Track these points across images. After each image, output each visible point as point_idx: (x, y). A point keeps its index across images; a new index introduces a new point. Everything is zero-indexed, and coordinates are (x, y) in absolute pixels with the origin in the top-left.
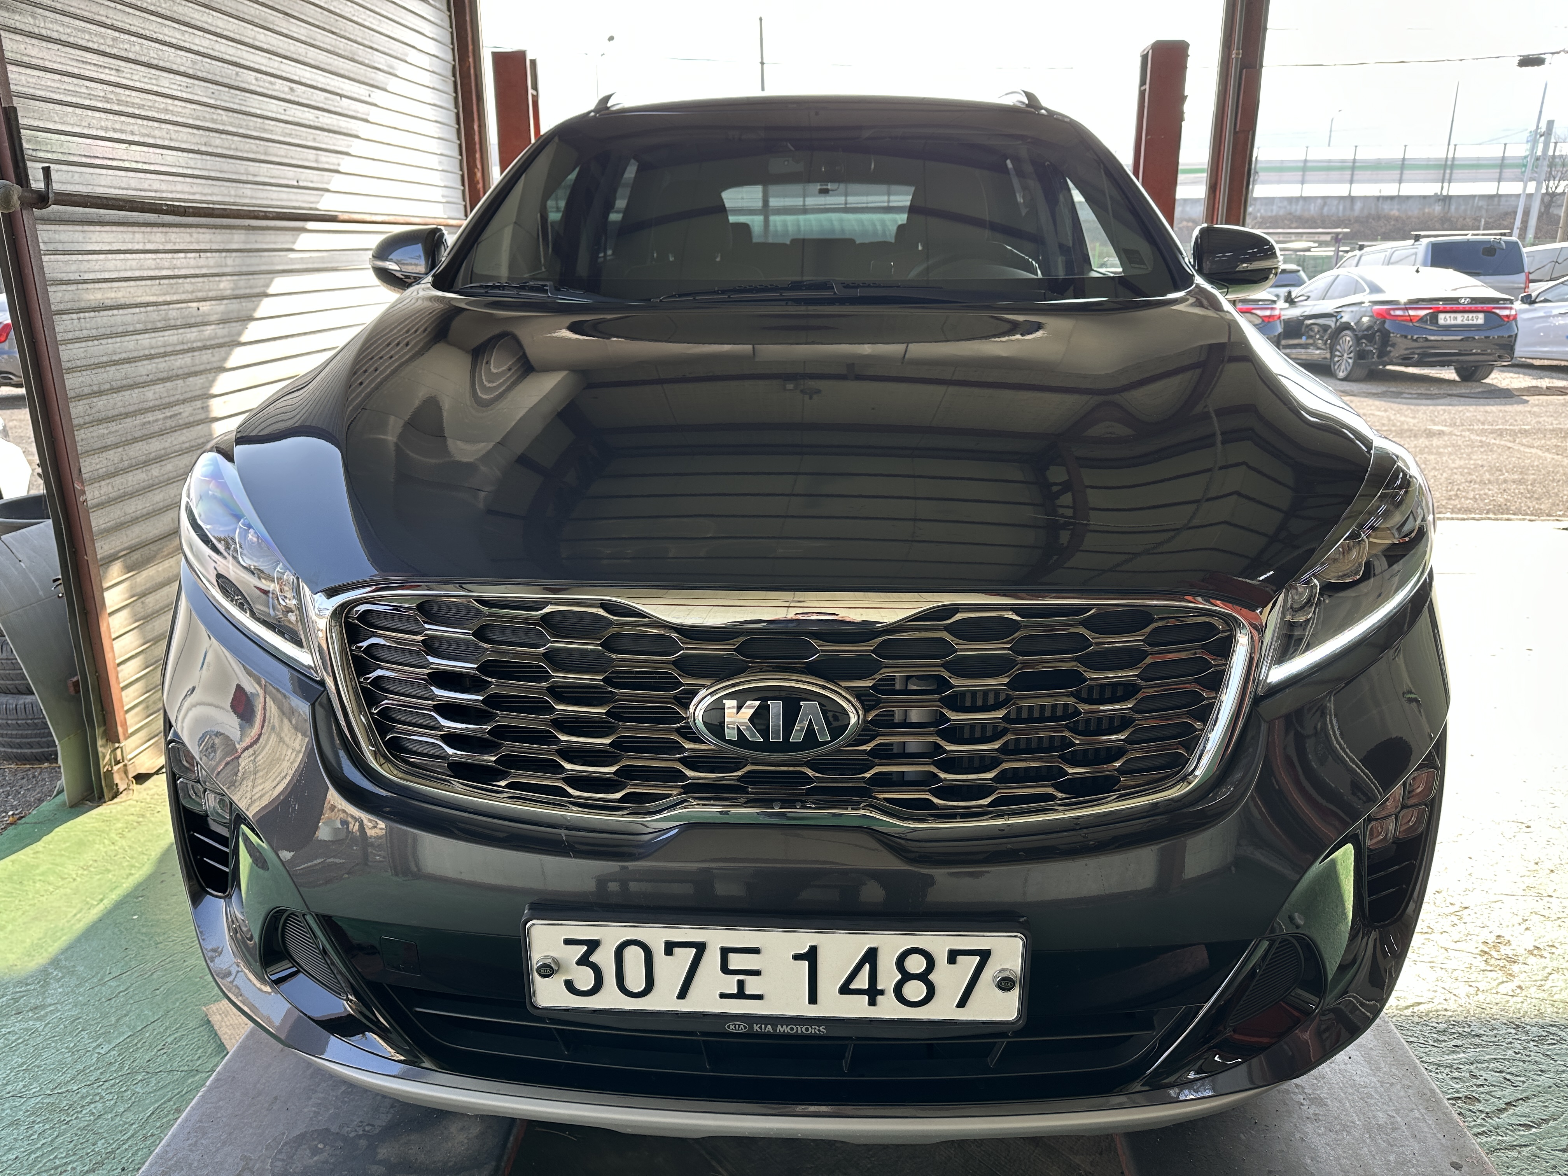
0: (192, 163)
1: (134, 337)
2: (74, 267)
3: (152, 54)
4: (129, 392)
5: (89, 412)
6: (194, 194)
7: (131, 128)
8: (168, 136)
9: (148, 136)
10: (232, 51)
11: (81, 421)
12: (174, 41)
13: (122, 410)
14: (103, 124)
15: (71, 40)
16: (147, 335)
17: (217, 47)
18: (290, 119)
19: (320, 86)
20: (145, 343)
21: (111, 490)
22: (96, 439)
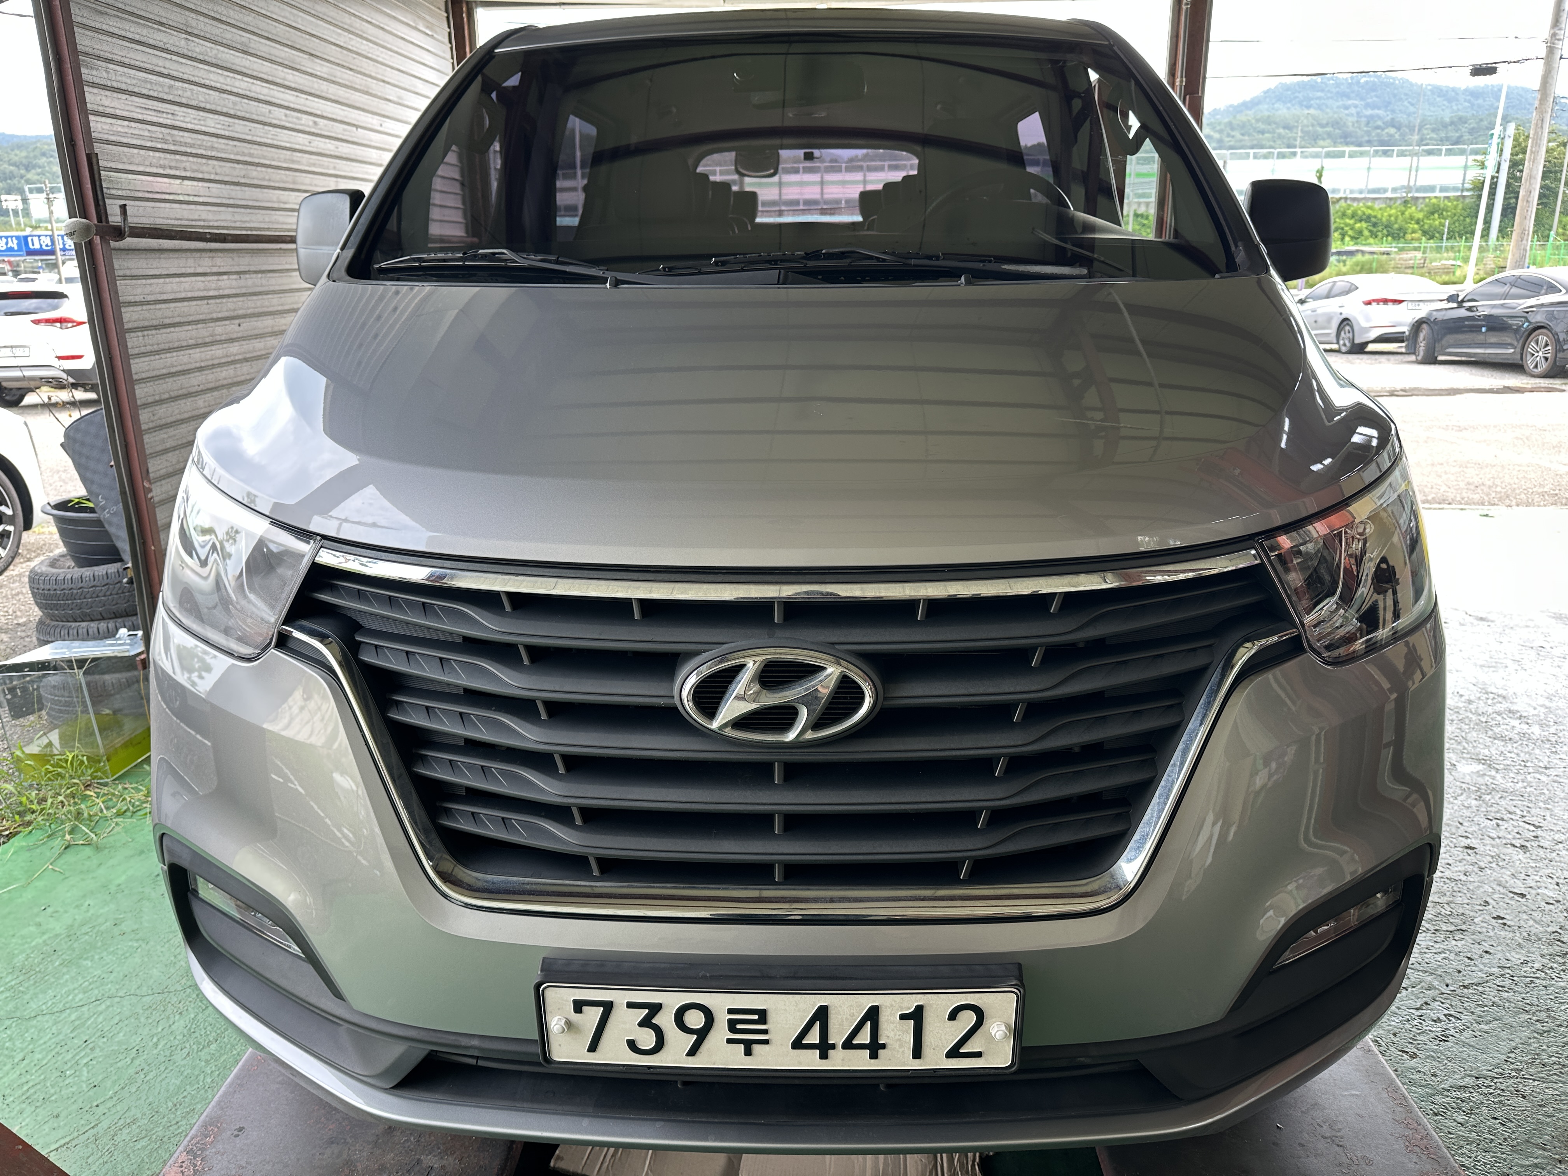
0: (233, 194)
1: (187, 352)
2: (139, 291)
3: (201, 98)
4: (184, 401)
5: (152, 419)
6: (235, 222)
7: (184, 164)
8: (213, 171)
9: (197, 171)
10: (265, 91)
11: (147, 427)
12: (218, 85)
13: (179, 417)
14: (162, 162)
15: (136, 90)
16: (198, 350)
17: (253, 88)
18: (314, 150)
19: (339, 118)
20: (197, 356)
21: (170, 488)
22: (159, 443)
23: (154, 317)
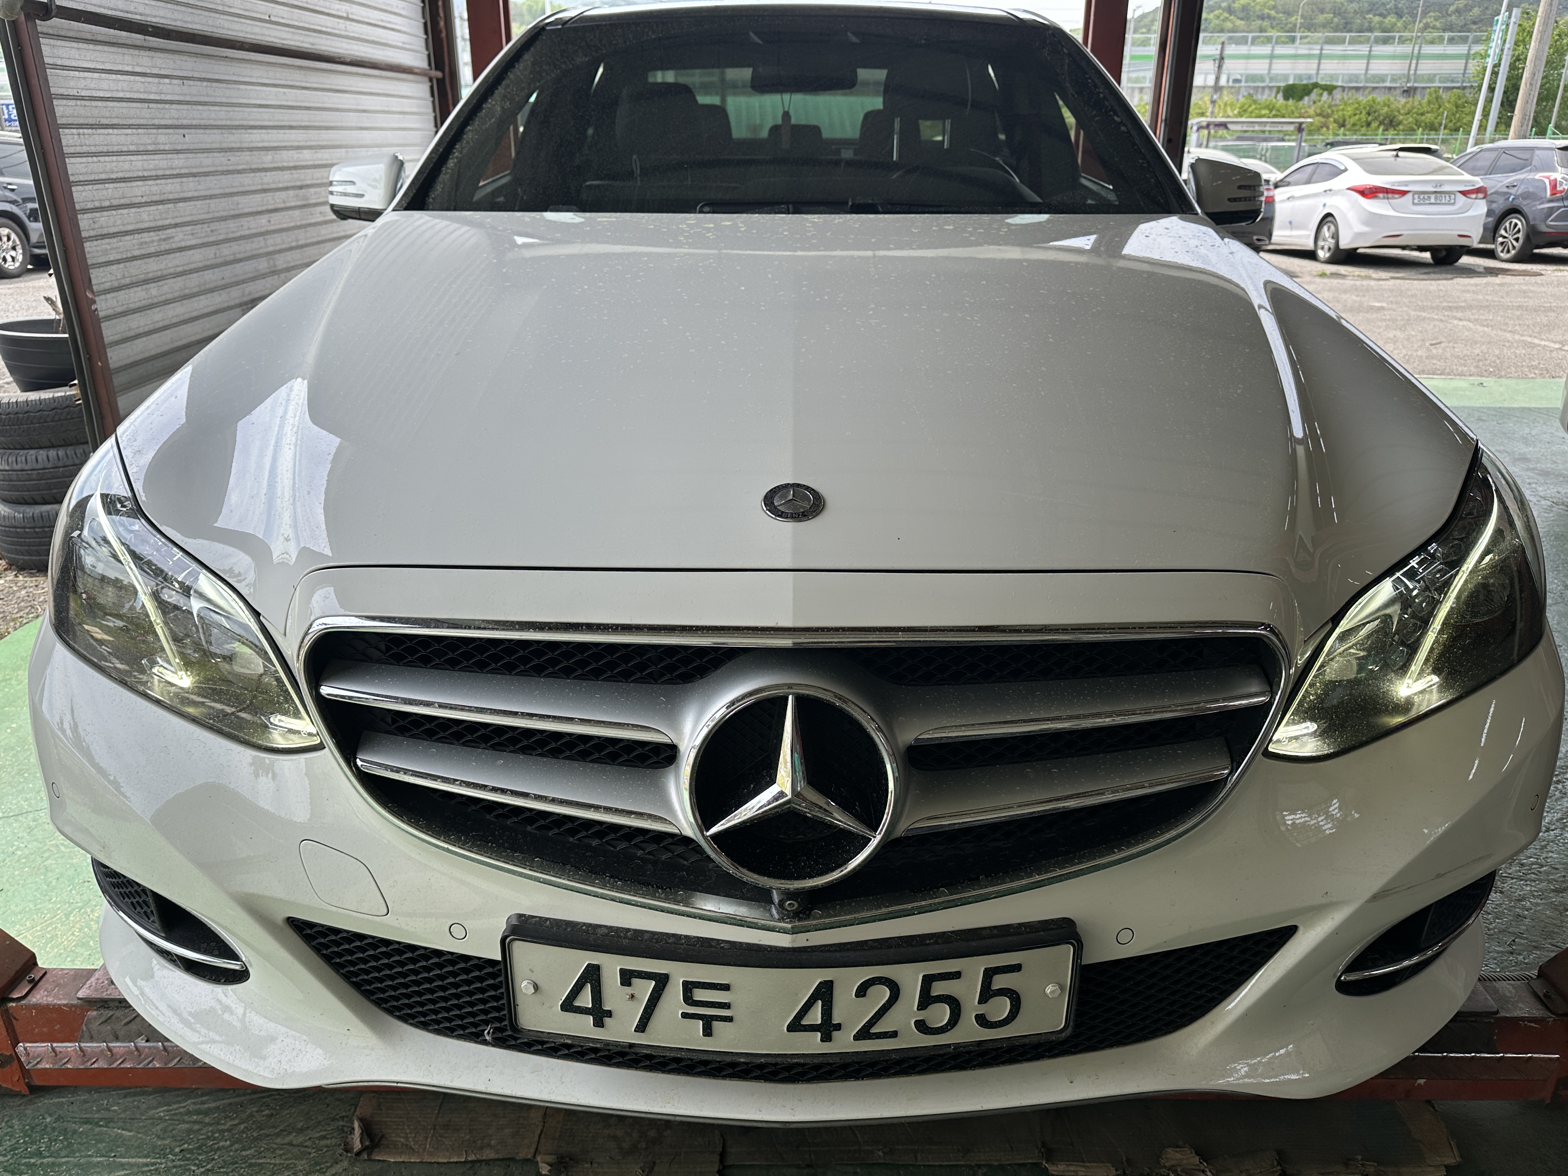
2: (72, 84)
4: (126, 211)
5: (93, 226)
11: (88, 234)
13: (123, 229)
16: (140, 157)
20: (138, 165)
21: (116, 304)
22: (101, 253)
23: (90, 115)
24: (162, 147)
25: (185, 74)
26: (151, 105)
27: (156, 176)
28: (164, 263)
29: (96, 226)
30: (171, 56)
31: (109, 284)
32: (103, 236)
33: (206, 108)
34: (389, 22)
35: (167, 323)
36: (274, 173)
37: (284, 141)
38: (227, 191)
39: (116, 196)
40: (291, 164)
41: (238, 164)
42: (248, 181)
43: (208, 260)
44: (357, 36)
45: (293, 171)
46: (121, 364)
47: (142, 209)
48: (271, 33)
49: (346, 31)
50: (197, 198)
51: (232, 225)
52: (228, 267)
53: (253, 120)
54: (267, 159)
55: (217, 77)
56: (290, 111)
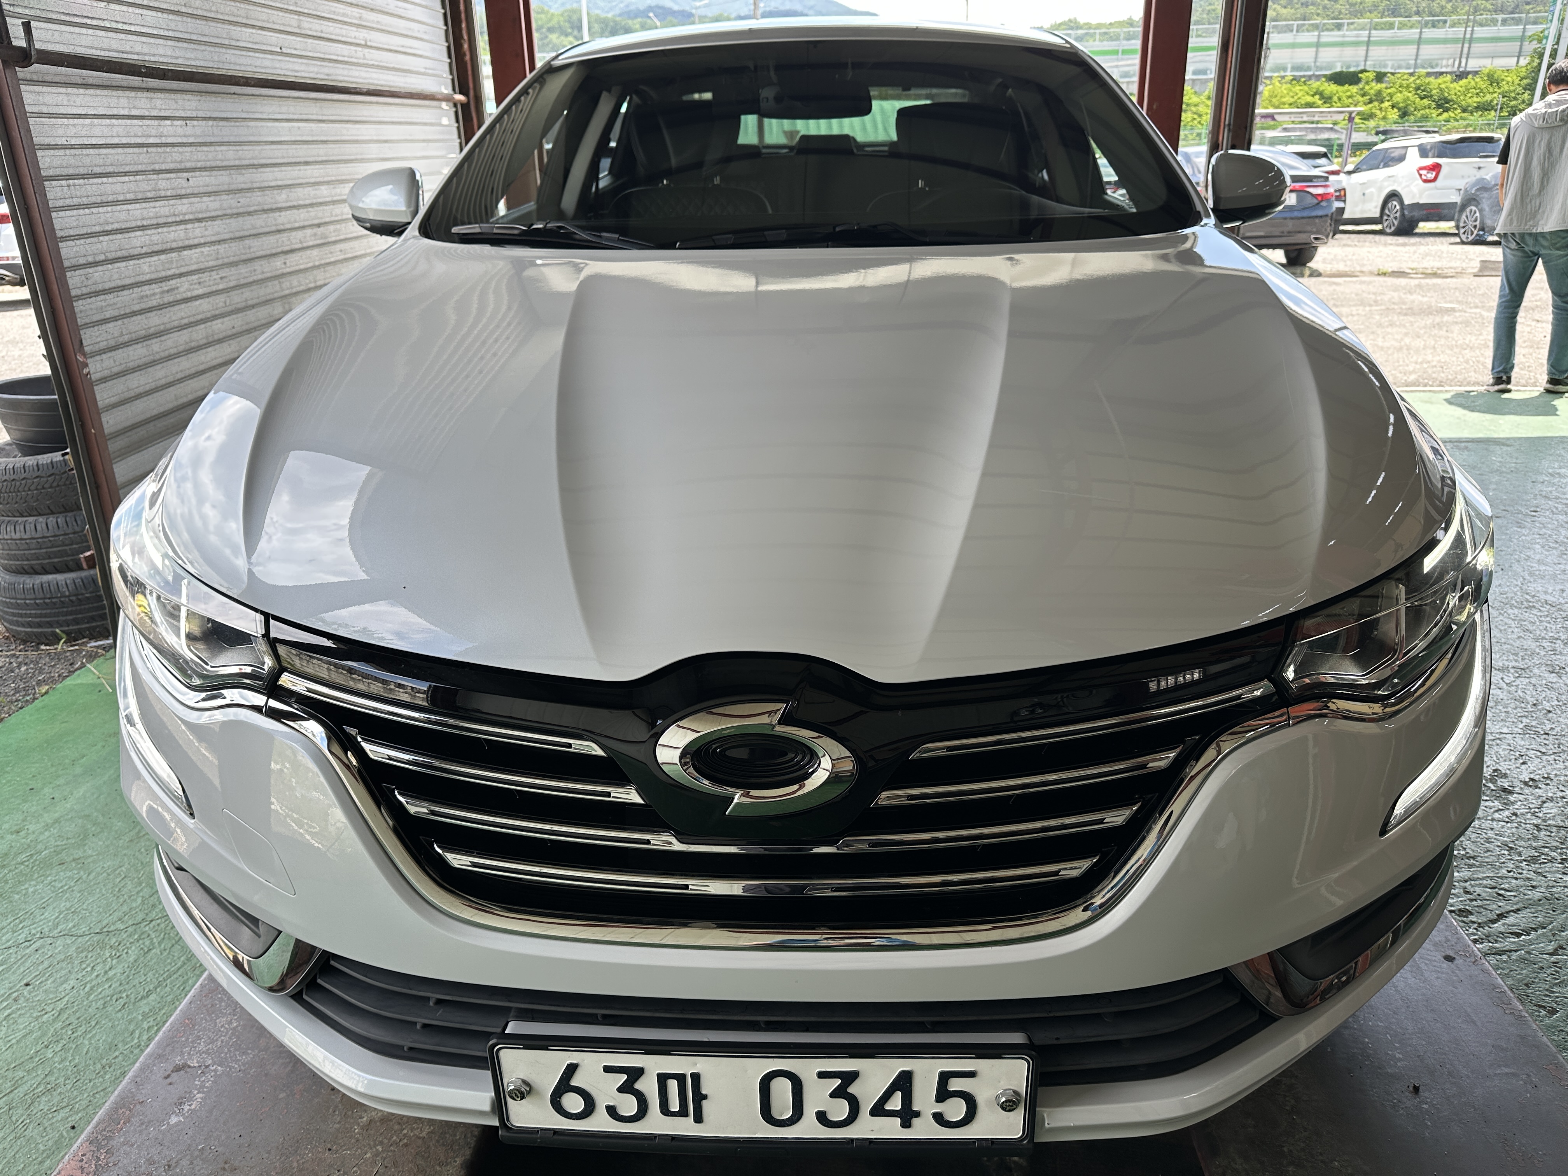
0: (172, 26)
1: (125, 207)
2: (60, 132)
4: (124, 264)
5: (85, 283)
11: (78, 292)
13: (120, 283)
16: (138, 206)
20: (137, 213)
21: (113, 364)
22: (95, 311)
23: (81, 164)
24: (163, 193)
25: (188, 114)
26: (150, 150)
27: (157, 224)
28: (168, 316)
29: (90, 282)
30: (173, 96)
31: (105, 343)
32: (97, 293)
33: (212, 148)
34: (411, 48)
35: (170, 379)
36: (289, 212)
37: (299, 178)
38: (238, 234)
39: (112, 249)
40: (308, 202)
41: (248, 206)
42: (260, 222)
43: (217, 309)
44: (376, 63)
45: (310, 209)
46: (119, 427)
47: (142, 260)
48: (283, 65)
49: (365, 59)
50: (204, 244)
51: (243, 271)
52: (240, 315)
53: (264, 158)
54: (282, 198)
55: (224, 115)
56: (305, 146)
